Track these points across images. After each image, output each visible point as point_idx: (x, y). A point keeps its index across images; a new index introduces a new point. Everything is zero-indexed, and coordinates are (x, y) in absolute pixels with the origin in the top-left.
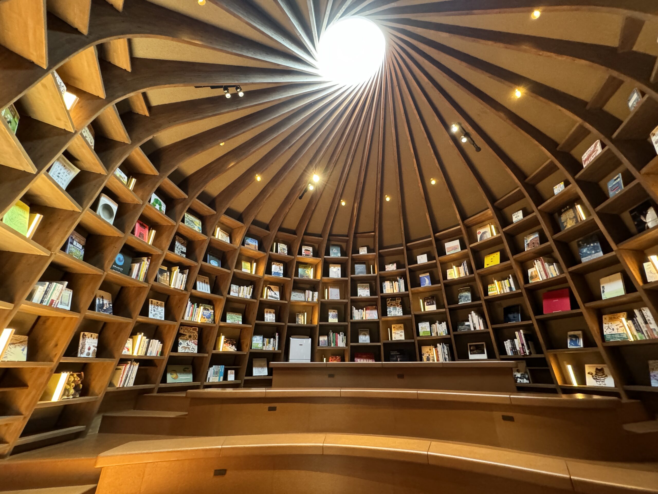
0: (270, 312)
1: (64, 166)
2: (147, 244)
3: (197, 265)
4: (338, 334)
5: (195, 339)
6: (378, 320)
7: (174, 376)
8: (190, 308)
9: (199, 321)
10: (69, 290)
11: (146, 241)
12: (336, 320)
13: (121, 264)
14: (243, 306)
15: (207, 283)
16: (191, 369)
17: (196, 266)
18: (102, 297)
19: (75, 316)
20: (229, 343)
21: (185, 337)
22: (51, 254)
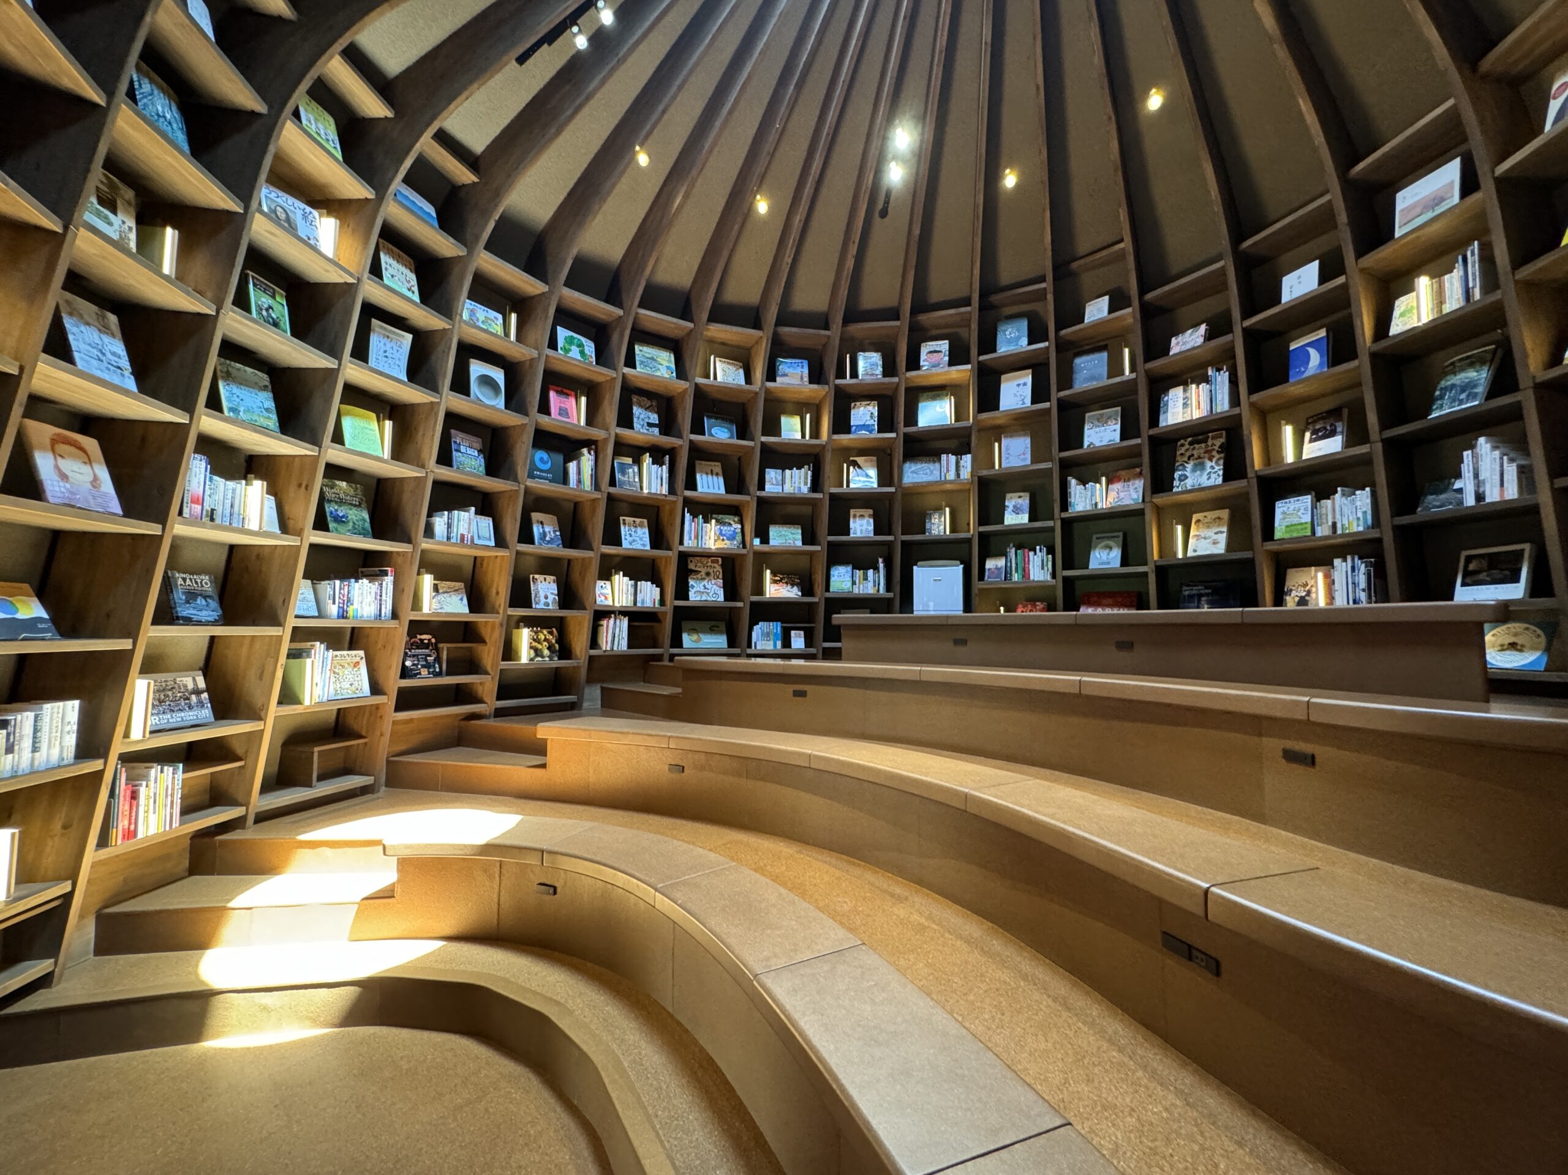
0: (862, 516)
1: (388, 337)
2: (579, 426)
3: (681, 443)
4: (1030, 550)
5: (718, 577)
6: (1142, 506)
7: (695, 637)
8: (691, 525)
9: (713, 547)
10: (487, 518)
11: (575, 422)
12: (1024, 519)
13: (548, 466)
14: (807, 510)
15: (717, 474)
16: (723, 626)
17: (681, 446)
18: (542, 523)
19: (502, 553)
20: (787, 583)
21: (699, 576)
22: (427, 473)
